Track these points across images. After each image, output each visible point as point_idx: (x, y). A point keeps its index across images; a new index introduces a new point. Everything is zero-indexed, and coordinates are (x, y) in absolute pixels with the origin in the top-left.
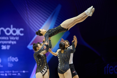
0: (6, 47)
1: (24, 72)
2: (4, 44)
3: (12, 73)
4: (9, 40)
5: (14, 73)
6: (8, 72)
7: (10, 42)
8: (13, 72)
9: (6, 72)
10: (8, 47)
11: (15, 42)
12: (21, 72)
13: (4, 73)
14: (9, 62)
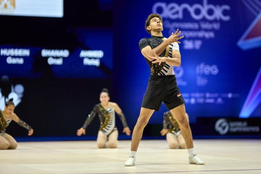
0: (194, 43)
1: (230, 95)
2: (190, 39)
3: (205, 98)
4: (200, 29)
5: (210, 98)
6: (197, 95)
7: (201, 34)
8: (208, 95)
9: (193, 95)
10: (198, 44)
11: (212, 35)
12: (224, 95)
13: (190, 98)
14: (200, 75)
